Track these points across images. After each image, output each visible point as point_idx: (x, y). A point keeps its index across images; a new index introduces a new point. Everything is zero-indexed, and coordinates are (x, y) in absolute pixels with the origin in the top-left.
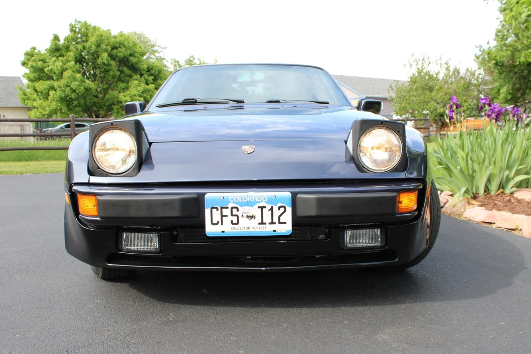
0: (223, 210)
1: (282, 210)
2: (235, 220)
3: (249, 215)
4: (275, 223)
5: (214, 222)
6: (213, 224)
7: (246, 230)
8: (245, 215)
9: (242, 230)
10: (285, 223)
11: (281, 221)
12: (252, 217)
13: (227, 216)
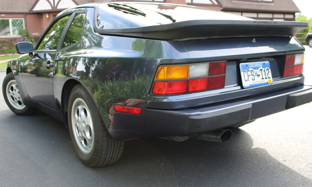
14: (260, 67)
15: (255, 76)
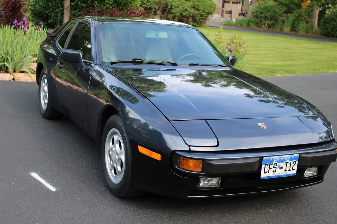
0: (271, 165)
1: (295, 163)
2: (274, 170)
3: (281, 167)
4: (291, 170)
5: (266, 172)
6: (265, 173)
7: (278, 175)
8: (279, 167)
9: (277, 175)
10: (294, 170)
11: (293, 169)
12: (281, 168)
13: (271, 168)
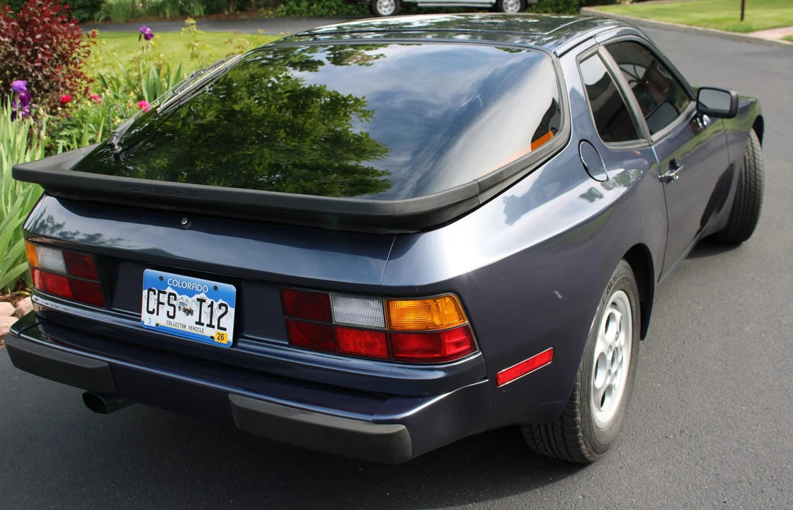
14: (199, 293)
15: (177, 309)
